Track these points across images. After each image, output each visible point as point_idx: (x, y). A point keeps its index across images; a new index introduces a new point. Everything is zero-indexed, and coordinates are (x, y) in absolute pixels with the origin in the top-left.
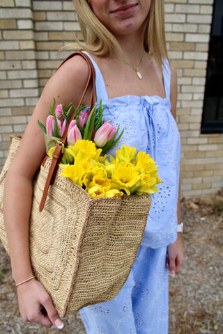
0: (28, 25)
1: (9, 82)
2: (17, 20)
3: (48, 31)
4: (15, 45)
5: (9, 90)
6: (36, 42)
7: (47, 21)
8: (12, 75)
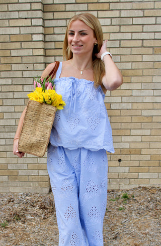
0: (40, 37)
1: (24, 79)
2: (32, 34)
3: (55, 42)
4: (30, 52)
5: (23, 85)
6: (45, 49)
7: (54, 34)
8: (26, 74)
